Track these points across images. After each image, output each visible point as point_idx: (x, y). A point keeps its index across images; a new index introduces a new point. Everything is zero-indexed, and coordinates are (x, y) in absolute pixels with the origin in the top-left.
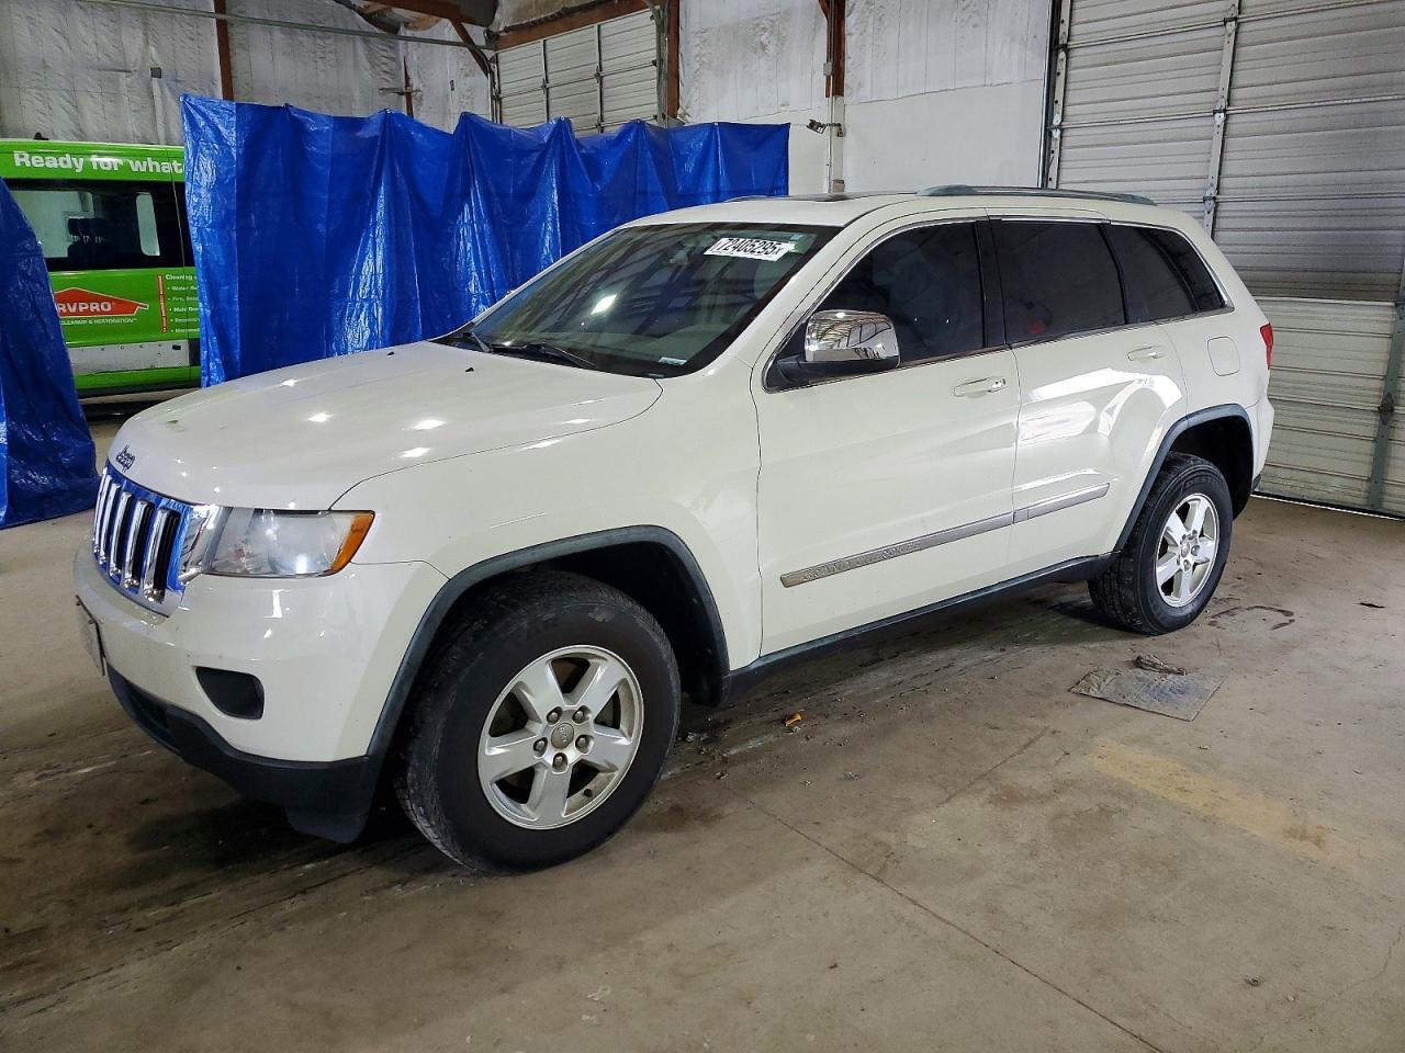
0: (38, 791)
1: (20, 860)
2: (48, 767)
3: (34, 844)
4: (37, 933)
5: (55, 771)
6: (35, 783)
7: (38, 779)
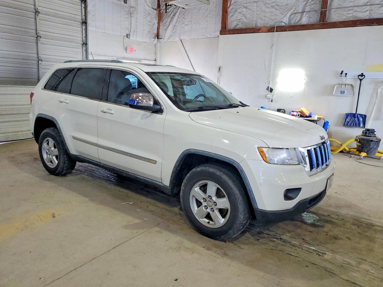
0: (328, 251)
1: (346, 237)
2: (319, 255)
3: (341, 239)
4: (354, 224)
5: (319, 253)
6: (327, 253)
7: (325, 254)
